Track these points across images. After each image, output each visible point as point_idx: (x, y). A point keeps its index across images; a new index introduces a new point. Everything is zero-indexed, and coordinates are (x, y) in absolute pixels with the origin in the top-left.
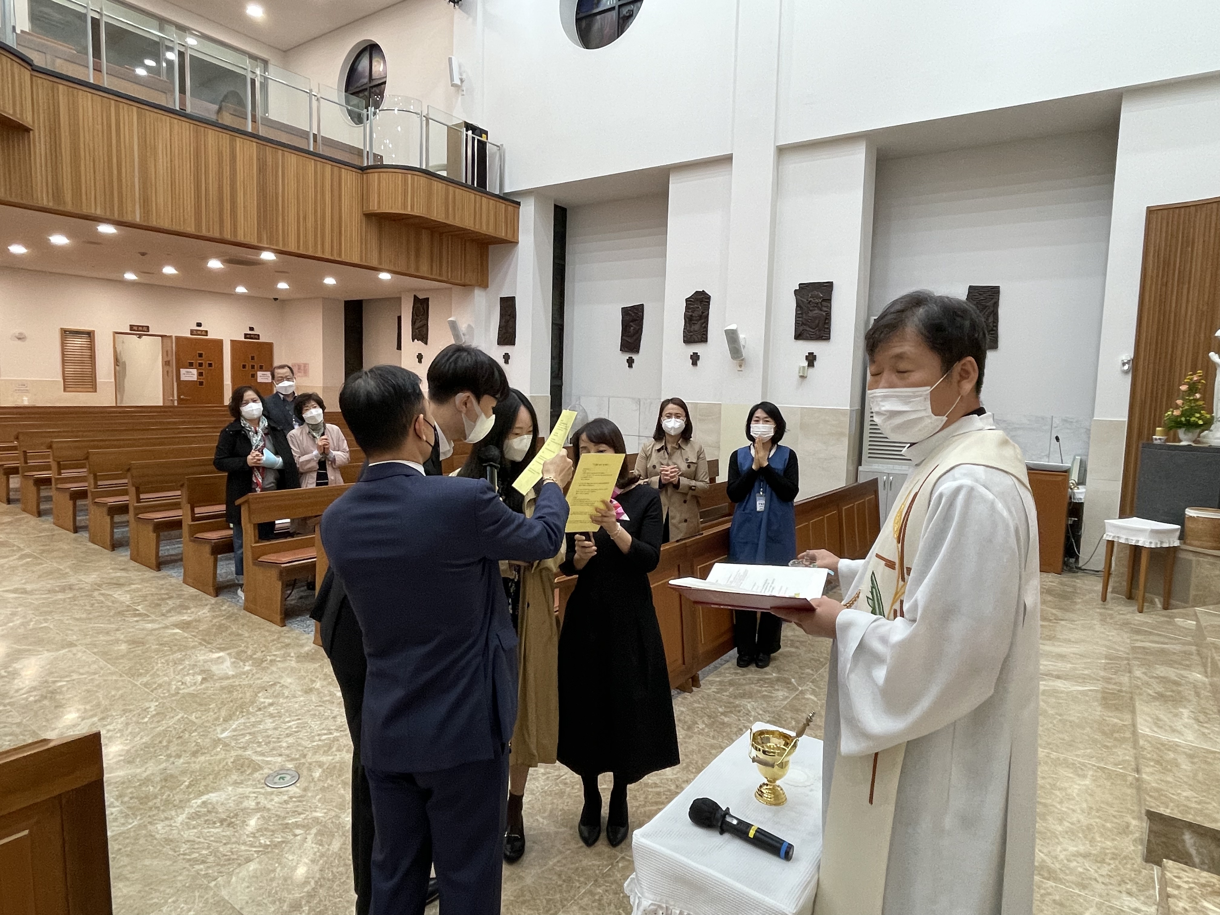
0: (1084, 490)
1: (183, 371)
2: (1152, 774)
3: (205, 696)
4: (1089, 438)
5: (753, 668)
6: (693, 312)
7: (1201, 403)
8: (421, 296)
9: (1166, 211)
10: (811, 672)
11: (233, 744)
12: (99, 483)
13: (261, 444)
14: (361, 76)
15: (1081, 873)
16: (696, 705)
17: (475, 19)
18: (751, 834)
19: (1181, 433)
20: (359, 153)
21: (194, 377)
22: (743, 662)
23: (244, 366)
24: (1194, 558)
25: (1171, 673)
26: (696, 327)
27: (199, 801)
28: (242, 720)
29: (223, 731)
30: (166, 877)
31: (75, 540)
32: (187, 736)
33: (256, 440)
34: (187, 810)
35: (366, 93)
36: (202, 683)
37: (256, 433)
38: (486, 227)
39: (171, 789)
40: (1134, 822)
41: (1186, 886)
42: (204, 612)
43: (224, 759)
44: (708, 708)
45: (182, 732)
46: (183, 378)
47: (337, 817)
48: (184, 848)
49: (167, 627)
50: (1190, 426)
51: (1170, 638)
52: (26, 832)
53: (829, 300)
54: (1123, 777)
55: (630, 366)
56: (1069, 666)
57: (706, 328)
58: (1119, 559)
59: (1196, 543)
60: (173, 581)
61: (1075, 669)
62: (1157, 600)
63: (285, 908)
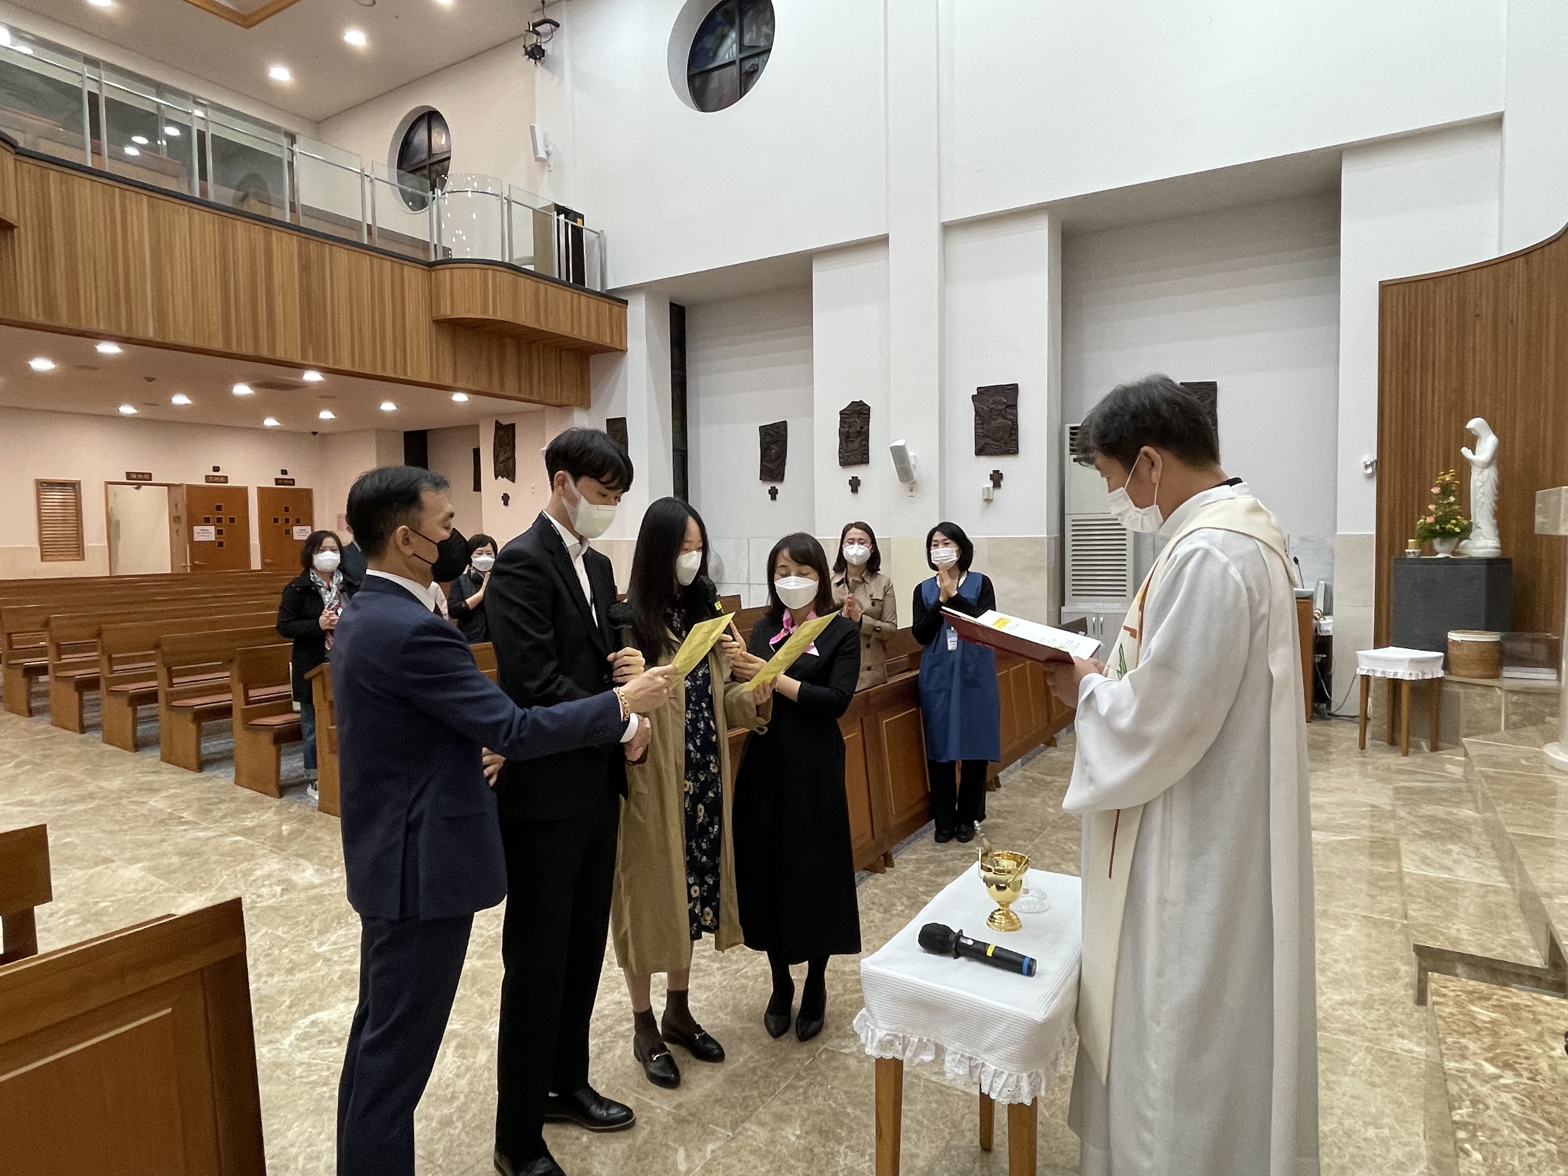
0: (1331, 621)
1: (197, 529)
2: (1420, 910)
3: (290, 908)
4: (1333, 558)
5: (954, 842)
6: (849, 427)
7: (1457, 507)
8: (505, 422)
9: (1400, 287)
10: (1024, 843)
11: (336, 958)
12: (115, 668)
13: (336, 602)
14: (417, 152)
15: (1347, 1021)
16: (891, 886)
17: (562, 78)
18: (989, 953)
19: (1437, 544)
20: (425, 246)
21: (212, 537)
22: (942, 837)
23: (276, 520)
24: (1462, 691)
25: (1440, 811)
26: (856, 445)
27: (307, 1021)
28: (342, 932)
29: (321, 944)
30: (284, 1102)
31: (82, 741)
32: (277, 952)
33: (328, 597)
34: (294, 1032)
35: (426, 172)
36: (282, 895)
37: (329, 589)
38: (585, 332)
39: (270, 1010)
40: (1404, 968)
41: (1452, 994)
42: (269, 816)
43: (327, 975)
44: (907, 888)
45: (270, 949)
46: (197, 538)
47: (479, 1028)
48: (298, 1071)
49: (225, 835)
50: (1446, 535)
51: (1437, 776)
52: (169, 1010)
53: (1014, 406)
54: (1391, 925)
55: (774, 498)
56: (1325, 816)
57: (867, 446)
58: (1376, 699)
59: (1462, 672)
60: (222, 782)
61: (1333, 819)
62: (1423, 744)
63: (434, 1125)
